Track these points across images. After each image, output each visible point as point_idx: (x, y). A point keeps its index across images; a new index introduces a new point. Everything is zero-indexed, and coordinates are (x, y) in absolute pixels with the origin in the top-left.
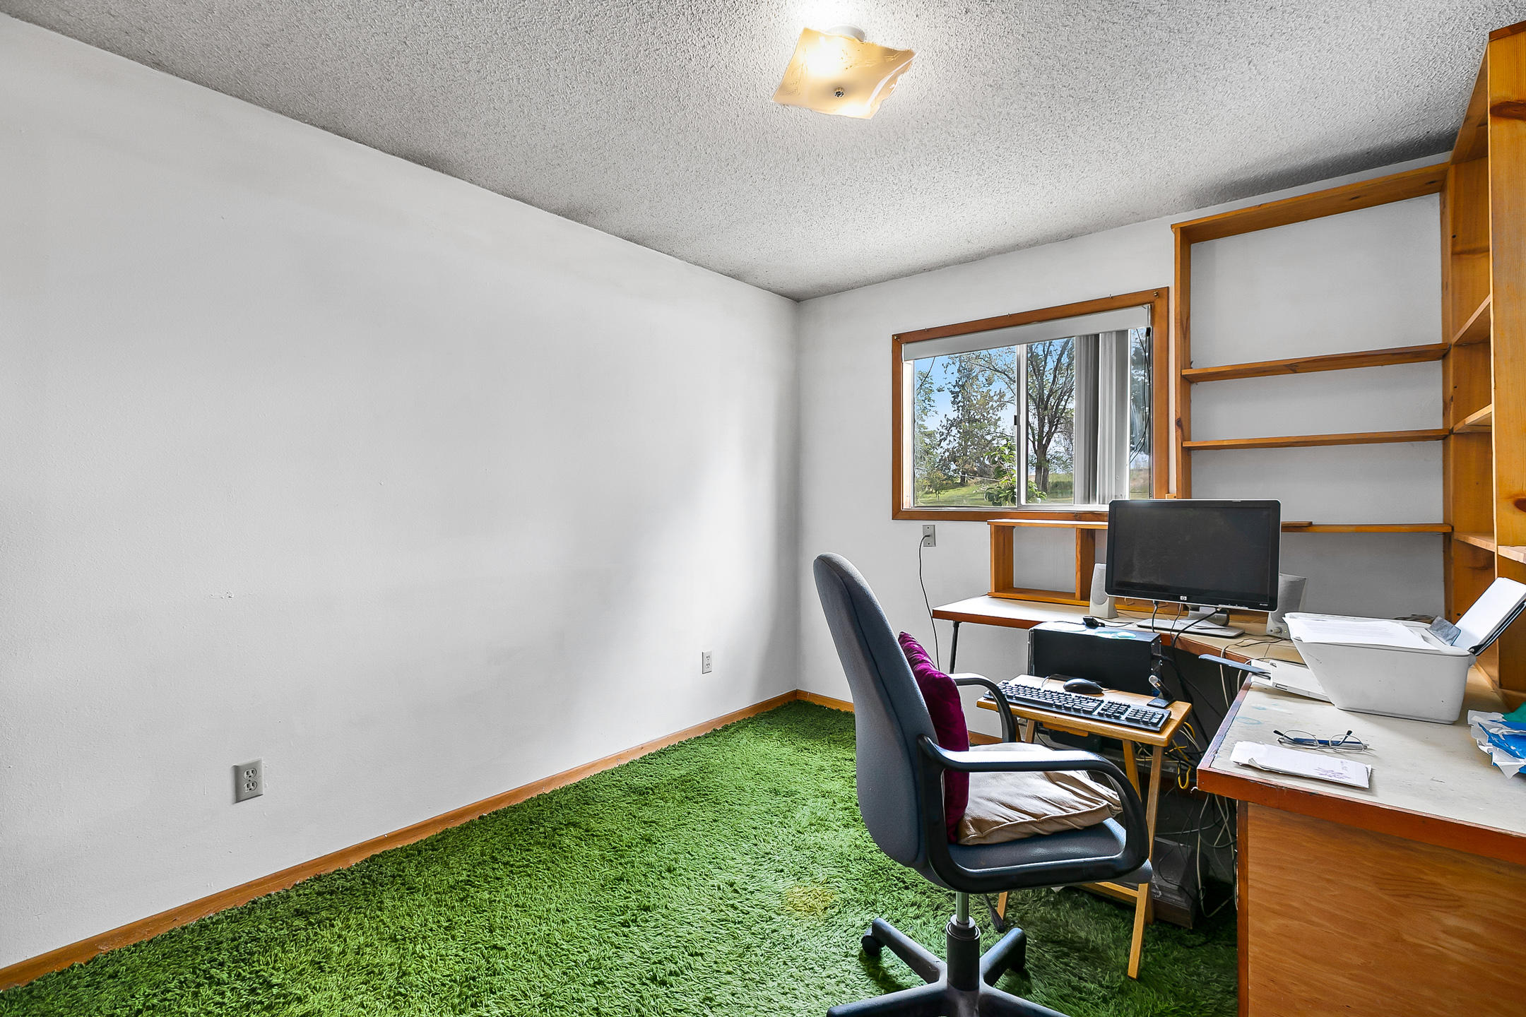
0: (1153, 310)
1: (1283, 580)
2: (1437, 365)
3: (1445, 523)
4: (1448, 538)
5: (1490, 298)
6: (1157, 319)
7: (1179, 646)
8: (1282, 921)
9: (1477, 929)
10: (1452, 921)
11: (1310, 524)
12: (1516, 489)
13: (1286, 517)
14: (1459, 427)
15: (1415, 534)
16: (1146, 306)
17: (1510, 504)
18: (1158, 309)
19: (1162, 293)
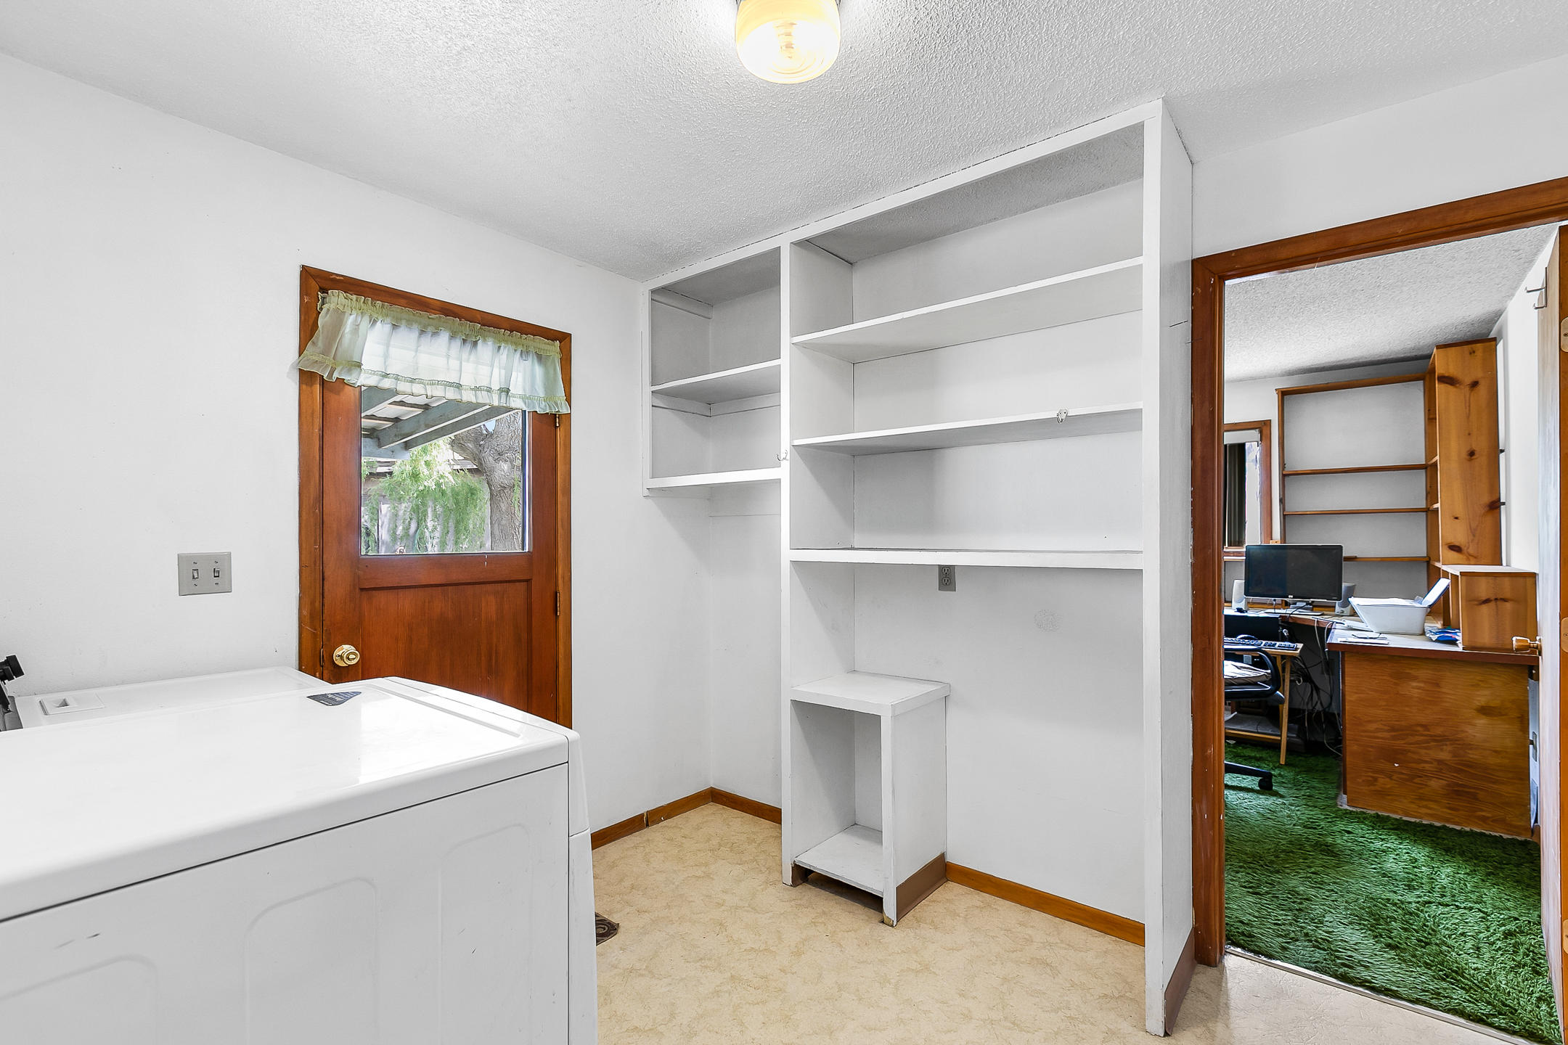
0: (1261, 432)
1: (1344, 585)
2: (1423, 471)
3: (1428, 556)
4: (1428, 563)
5: (1438, 457)
6: (1263, 438)
7: (1290, 621)
8: (1357, 695)
9: (1422, 685)
10: (1415, 684)
11: (1356, 558)
12: (1449, 541)
13: (1345, 554)
14: (1431, 508)
15: (1413, 561)
16: (1257, 430)
17: (1446, 546)
18: (1264, 432)
19: (1267, 423)
